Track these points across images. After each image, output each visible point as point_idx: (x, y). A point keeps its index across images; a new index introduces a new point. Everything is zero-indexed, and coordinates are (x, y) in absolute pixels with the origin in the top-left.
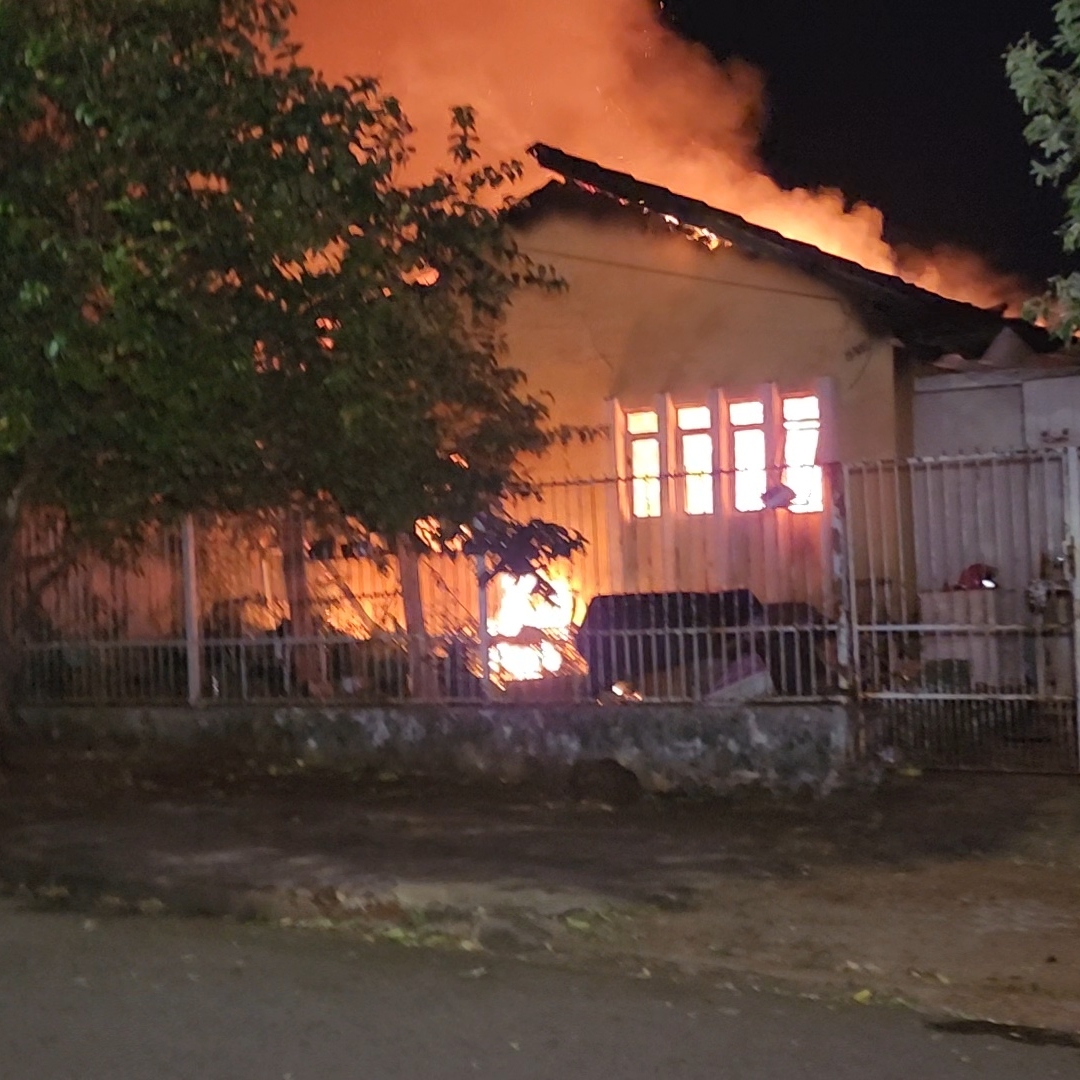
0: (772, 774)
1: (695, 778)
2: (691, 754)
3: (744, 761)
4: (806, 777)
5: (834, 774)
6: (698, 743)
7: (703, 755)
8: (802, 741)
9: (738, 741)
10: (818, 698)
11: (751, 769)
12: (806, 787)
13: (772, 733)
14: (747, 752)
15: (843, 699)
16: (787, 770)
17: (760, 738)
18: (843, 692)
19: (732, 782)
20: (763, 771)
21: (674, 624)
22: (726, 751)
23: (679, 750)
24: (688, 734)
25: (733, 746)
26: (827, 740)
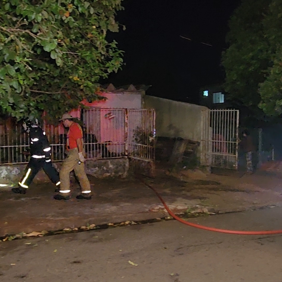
0: (113, 173)
1: (96, 176)
2: (95, 171)
3: (107, 171)
4: (120, 174)
5: (126, 172)
6: (97, 168)
7: (98, 171)
8: (120, 166)
9: (106, 167)
10: (121, 157)
11: (109, 173)
12: (120, 175)
13: (114, 165)
14: (108, 169)
15: (126, 157)
16: (116, 172)
17: (111, 166)
18: (127, 155)
19: (104, 176)
20: (111, 173)
21: (90, 142)
22: (103, 169)
23: (92, 170)
24: (95, 166)
25: (105, 168)
26: (125, 165)
